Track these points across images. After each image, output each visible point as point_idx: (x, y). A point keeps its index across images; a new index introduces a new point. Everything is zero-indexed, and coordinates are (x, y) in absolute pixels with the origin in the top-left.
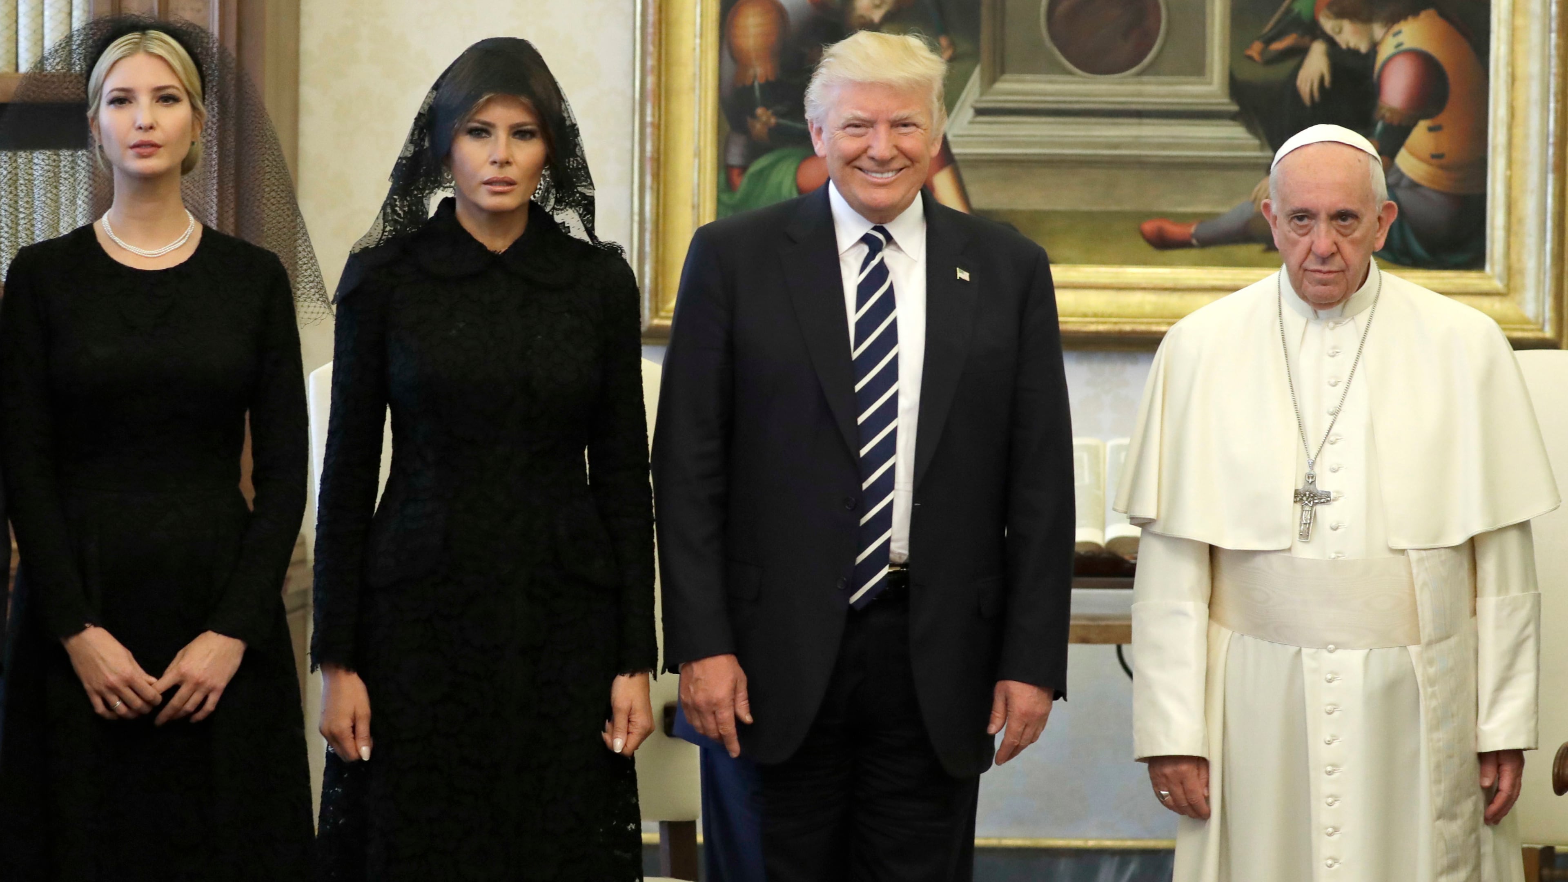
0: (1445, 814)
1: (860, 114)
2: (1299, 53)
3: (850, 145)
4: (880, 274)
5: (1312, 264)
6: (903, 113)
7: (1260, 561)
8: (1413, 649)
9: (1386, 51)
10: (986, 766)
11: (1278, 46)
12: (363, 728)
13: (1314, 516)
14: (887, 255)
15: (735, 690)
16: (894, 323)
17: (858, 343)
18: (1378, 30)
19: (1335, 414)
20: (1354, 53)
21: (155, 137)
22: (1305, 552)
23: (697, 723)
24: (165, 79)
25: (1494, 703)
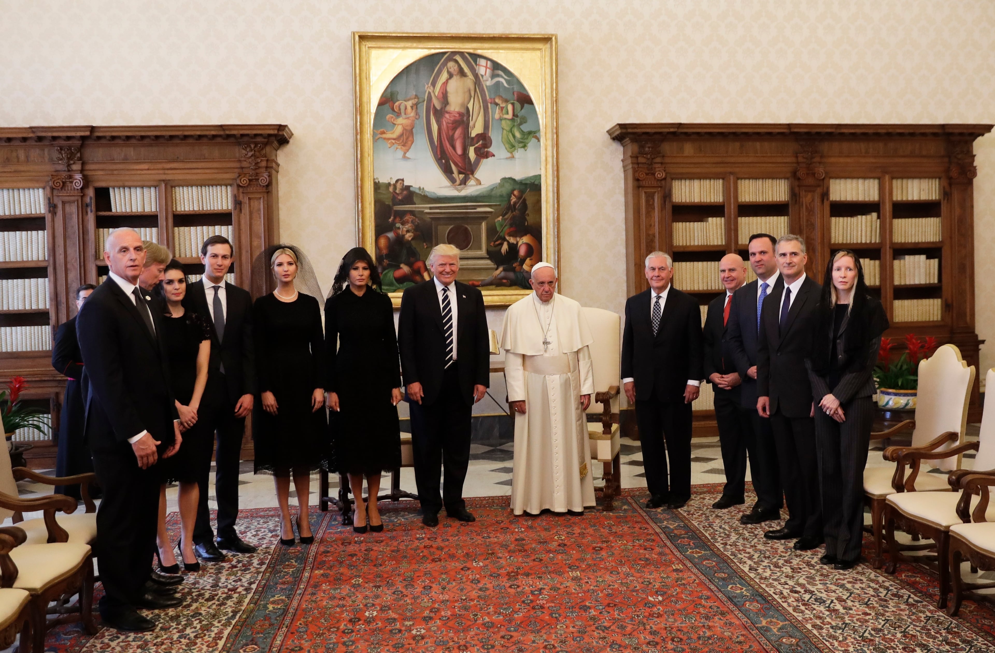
0: (577, 409)
1: (443, 262)
2: (501, 244)
3: (441, 269)
4: (447, 297)
5: (544, 293)
6: (452, 262)
7: (535, 357)
8: (569, 374)
9: (520, 243)
10: (473, 404)
11: (497, 243)
12: (338, 404)
13: (547, 347)
14: (448, 293)
15: (420, 390)
16: (450, 308)
17: (443, 312)
18: (518, 239)
19: (549, 325)
20: (513, 244)
21: (288, 273)
22: (546, 355)
23: (412, 397)
24: (290, 260)
25: (584, 384)
